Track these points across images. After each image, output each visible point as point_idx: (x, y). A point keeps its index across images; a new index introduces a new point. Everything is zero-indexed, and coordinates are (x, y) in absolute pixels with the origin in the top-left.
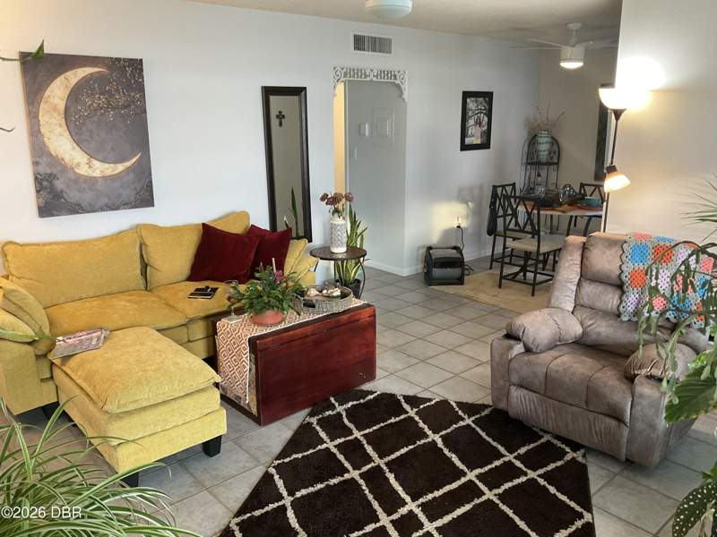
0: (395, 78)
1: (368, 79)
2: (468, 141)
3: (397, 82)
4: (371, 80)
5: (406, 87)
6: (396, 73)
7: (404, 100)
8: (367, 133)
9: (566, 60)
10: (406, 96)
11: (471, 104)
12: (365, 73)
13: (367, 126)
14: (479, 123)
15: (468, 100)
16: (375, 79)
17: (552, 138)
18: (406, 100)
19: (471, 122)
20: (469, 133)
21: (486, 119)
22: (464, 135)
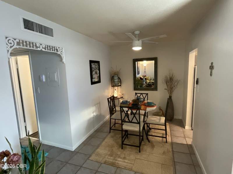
0: (57, 51)
1: (39, 49)
2: (93, 80)
3: (59, 53)
4: (41, 50)
5: (64, 56)
6: (58, 48)
7: (63, 62)
8: (44, 80)
9: (135, 46)
10: (64, 60)
11: (93, 66)
12: (36, 45)
13: (44, 77)
14: (96, 73)
15: (92, 64)
16: (44, 50)
17: (118, 77)
18: (65, 63)
19: (94, 73)
20: (94, 77)
21: (98, 71)
22: (92, 78)
